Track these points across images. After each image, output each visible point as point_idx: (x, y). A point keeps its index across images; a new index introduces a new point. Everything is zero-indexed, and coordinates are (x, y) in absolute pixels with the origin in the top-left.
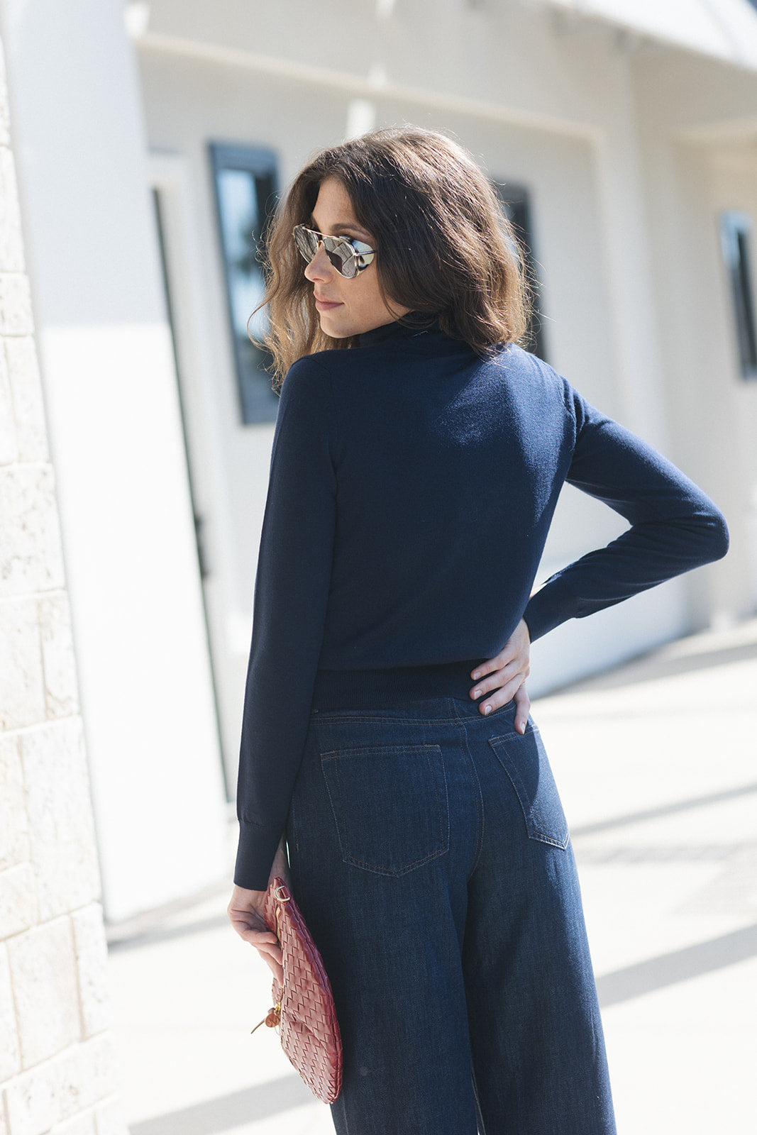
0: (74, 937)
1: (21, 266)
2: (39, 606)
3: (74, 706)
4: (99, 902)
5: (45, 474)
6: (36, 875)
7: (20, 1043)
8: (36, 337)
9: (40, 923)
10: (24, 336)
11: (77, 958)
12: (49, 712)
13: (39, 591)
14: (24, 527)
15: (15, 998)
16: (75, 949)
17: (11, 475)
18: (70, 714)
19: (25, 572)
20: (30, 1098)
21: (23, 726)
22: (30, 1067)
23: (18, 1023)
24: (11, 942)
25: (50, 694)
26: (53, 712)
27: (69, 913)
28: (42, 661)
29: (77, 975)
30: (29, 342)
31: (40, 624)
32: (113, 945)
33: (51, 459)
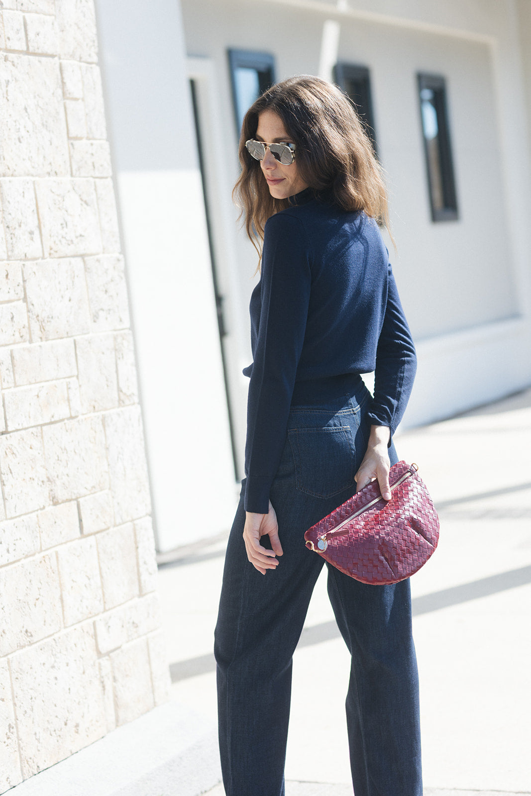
0: (135, 535)
1: (105, 136)
2: (115, 338)
3: (136, 400)
4: (150, 515)
5: (119, 260)
6: (113, 497)
7: (104, 595)
8: (115, 179)
9: (115, 525)
10: (106, 178)
11: (137, 548)
12: (121, 402)
13: (115, 330)
14: (106, 291)
15: (100, 569)
16: (136, 542)
17: (98, 261)
18: (134, 404)
19: (107, 319)
20: (109, 627)
21: (106, 409)
22: (109, 609)
23: (102, 582)
24: (98, 535)
25: (121, 391)
26: (123, 402)
27: (132, 521)
28: (117, 372)
29: (137, 558)
30: (109, 181)
31: (116, 350)
32: (161, 566)
33: (123, 251)
